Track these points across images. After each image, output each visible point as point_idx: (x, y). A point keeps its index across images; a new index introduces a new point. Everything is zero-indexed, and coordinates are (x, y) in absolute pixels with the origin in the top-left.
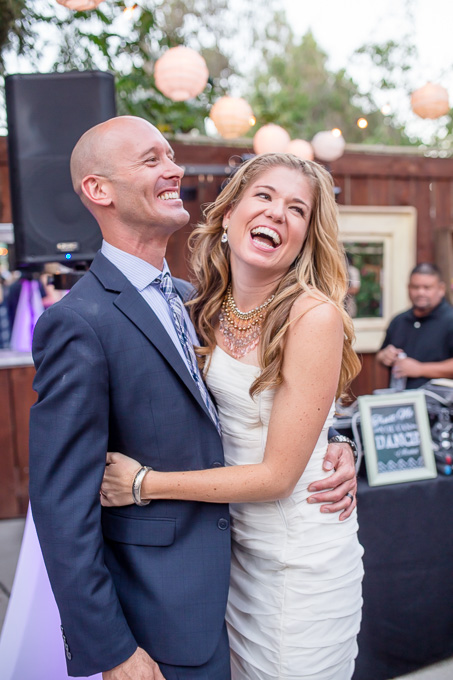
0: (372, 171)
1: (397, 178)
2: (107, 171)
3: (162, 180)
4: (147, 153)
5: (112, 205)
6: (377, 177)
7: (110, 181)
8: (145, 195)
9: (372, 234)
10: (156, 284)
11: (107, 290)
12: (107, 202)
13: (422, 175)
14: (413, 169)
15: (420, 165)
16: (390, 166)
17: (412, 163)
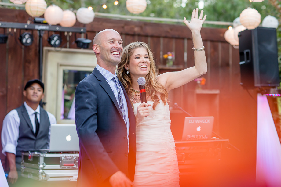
2: (100, 44)
3: (114, 48)
4: (111, 40)
5: (99, 53)
7: (100, 46)
8: (108, 52)
10: (113, 80)
11: (98, 80)
12: (98, 52)
13: (142, 33)
14: (136, 29)
15: (141, 27)
16: (123, 27)
17: (136, 26)
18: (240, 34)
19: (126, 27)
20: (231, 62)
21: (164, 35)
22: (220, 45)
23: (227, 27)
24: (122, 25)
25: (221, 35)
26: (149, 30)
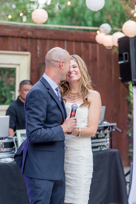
0: (11, 34)
1: (22, 38)
6: (13, 37)
9: (10, 64)
11: (47, 88)
13: (34, 36)
14: (29, 33)
15: (33, 32)
16: (19, 32)
17: (29, 31)
18: (119, 40)
19: (21, 32)
20: (98, 58)
21: (49, 38)
22: (90, 45)
23: (96, 31)
24: (19, 30)
25: (92, 37)
26: (39, 34)
